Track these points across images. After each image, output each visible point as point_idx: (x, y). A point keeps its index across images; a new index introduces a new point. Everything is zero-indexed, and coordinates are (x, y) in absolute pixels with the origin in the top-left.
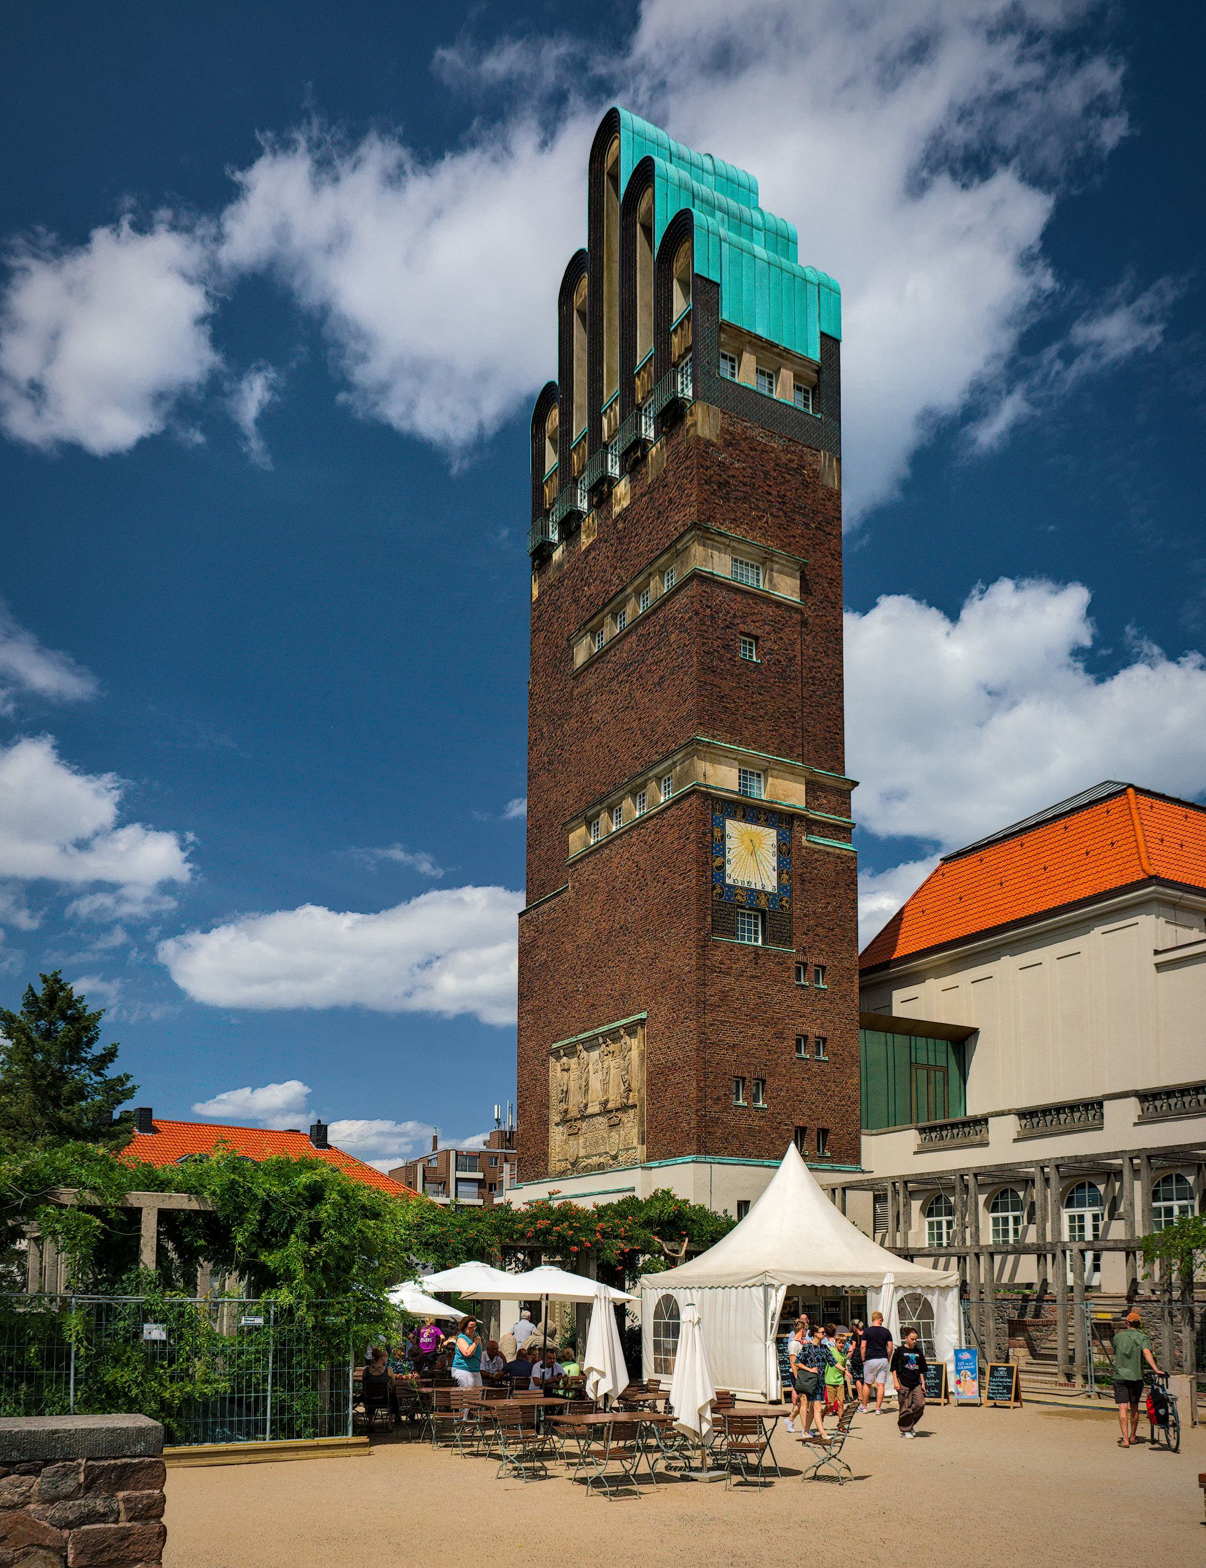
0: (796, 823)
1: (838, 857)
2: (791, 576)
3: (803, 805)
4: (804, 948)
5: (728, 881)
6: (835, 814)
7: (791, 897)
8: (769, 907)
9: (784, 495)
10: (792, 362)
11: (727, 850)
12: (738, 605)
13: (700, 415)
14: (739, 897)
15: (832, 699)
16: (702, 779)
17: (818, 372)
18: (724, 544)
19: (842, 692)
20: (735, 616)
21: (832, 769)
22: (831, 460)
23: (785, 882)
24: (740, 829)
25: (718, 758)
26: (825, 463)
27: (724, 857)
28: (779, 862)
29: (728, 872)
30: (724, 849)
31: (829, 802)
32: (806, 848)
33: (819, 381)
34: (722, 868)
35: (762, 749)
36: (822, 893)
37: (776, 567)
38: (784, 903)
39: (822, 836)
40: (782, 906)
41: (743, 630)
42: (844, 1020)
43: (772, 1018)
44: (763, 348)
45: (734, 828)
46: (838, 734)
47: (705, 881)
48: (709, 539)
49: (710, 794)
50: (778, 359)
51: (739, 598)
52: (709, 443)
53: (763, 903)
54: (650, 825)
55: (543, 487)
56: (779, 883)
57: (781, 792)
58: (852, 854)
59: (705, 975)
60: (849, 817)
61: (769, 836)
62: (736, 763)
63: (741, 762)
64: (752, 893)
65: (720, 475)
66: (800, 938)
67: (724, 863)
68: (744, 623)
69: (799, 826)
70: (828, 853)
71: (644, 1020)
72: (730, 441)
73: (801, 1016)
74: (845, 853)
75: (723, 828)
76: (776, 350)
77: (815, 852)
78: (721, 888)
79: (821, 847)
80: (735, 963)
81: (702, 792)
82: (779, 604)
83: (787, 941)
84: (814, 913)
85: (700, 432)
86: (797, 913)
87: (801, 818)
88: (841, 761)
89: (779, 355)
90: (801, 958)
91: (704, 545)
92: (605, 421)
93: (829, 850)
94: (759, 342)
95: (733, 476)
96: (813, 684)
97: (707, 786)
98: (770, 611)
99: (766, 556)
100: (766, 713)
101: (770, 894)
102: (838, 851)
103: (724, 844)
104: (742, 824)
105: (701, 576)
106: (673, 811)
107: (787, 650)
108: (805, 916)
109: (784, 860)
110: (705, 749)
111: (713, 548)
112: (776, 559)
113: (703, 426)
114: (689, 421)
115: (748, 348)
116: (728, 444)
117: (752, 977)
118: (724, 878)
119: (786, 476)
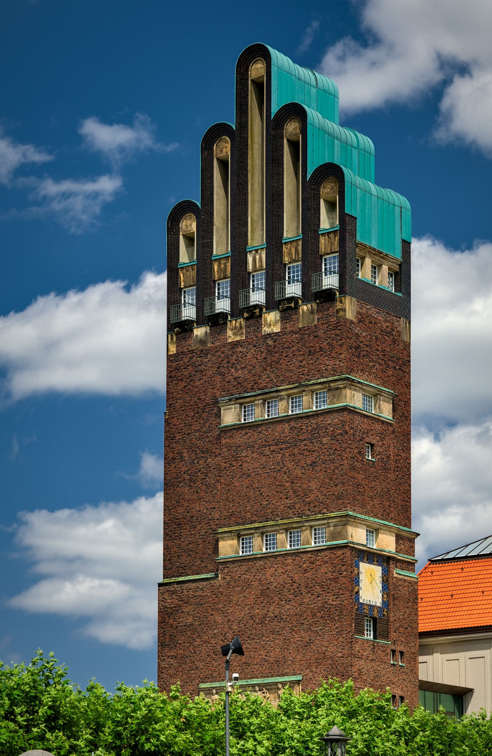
0: (391, 562)
1: (410, 583)
2: (389, 402)
3: (394, 550)
4: (395, 641)
5: (361, 601)
6: (407, 554)
7: (388, 609)
8: (378, 616)
9: (385, 350)
10: (388, 260)
11: (360, 581)
12: (365, 425)
13: (347, 305)
14: (365, 611)
15: (405, 480)
16: (351, 538)
17: (400, 265)
18: (359, 387)
19: (410, 474)
20: (364, 433)
21: (405, 525)
22: (406, 324)
23: (385, 599)
24: (366, 568)
25: (357, 524)
26: (403, 325)
27: (359, 586)
28: (383, 587)
29: (360, 595)
30: (358, 582)
31: (405, 547)
32: (396, 578)
33: (400, 271)
34: (358, 593)
35: (375, 516)
36: (402, 606)
37: (382, 398)
38: (385, 613)
39: (402, 569)
40: (384, 615)
41: (367, 441)
42: (412, 685)
43: (380, 685)
44: (375, 254)
45: (364, 567)
46: (408, 502)
47: (351, 602)
48: (353, 385)
49: (354, 547)
50: (381, 259)
51: (365, 420)
52: (352, 322)
53: (376, 614)
54: (305, 557)
55: (178, 272)
56: (383, 601)
57: (385, 543)
58: (416, 580)
59: (352, 660)
60: (414, 556)
61: (377, 571)
62: (365, 527)
63: (367, 526)
64: (371, 608)
65: (356, 342)
66: (393, 635)
67: (359, 590)
68: (367, 437)
69: (393, 564)
70: (405, 580)
71: (300, 681)
72: (362, 318)
73: (393, 684)
74: (413, 579)
75: (358, 567)
76: (382, 255)
77: (400, 580)
78: (358, 605)
79: (402, 577)
80: (364, 652)
81: (351, 547)
82: (383, 422)
83: (386, 637)
84: (399, 619)
85: (347, 317)
86: (392, 619)
87: (394, 559)
88: (409, 519)
89: (382, 257)
90: (393, 647)
91: (350, 389)
92: (250, 259)
93: (406, 578)
94: (374, 252)
95: (362, 342)
96: (397, 471)
97: (353, 543)
98: (378, 427)
99: (378, 392)
100: (377, 493)
101: (379, 607)
102: (410, 579)
103: (359, 578)
104: (367, 564)
105: (349, 409)
106: (327, 553)
107: (386, 451)
108: (395, 621)
109: (385, 585)
110: (353, 520)
111: (355, 390)
112: (382, 394)
113: (349, 312)
114: (339, 305)
115: (368, 255)
116: (360, 321)
117: (372, 660)
118: (359, 599)
119: (386, 337)
